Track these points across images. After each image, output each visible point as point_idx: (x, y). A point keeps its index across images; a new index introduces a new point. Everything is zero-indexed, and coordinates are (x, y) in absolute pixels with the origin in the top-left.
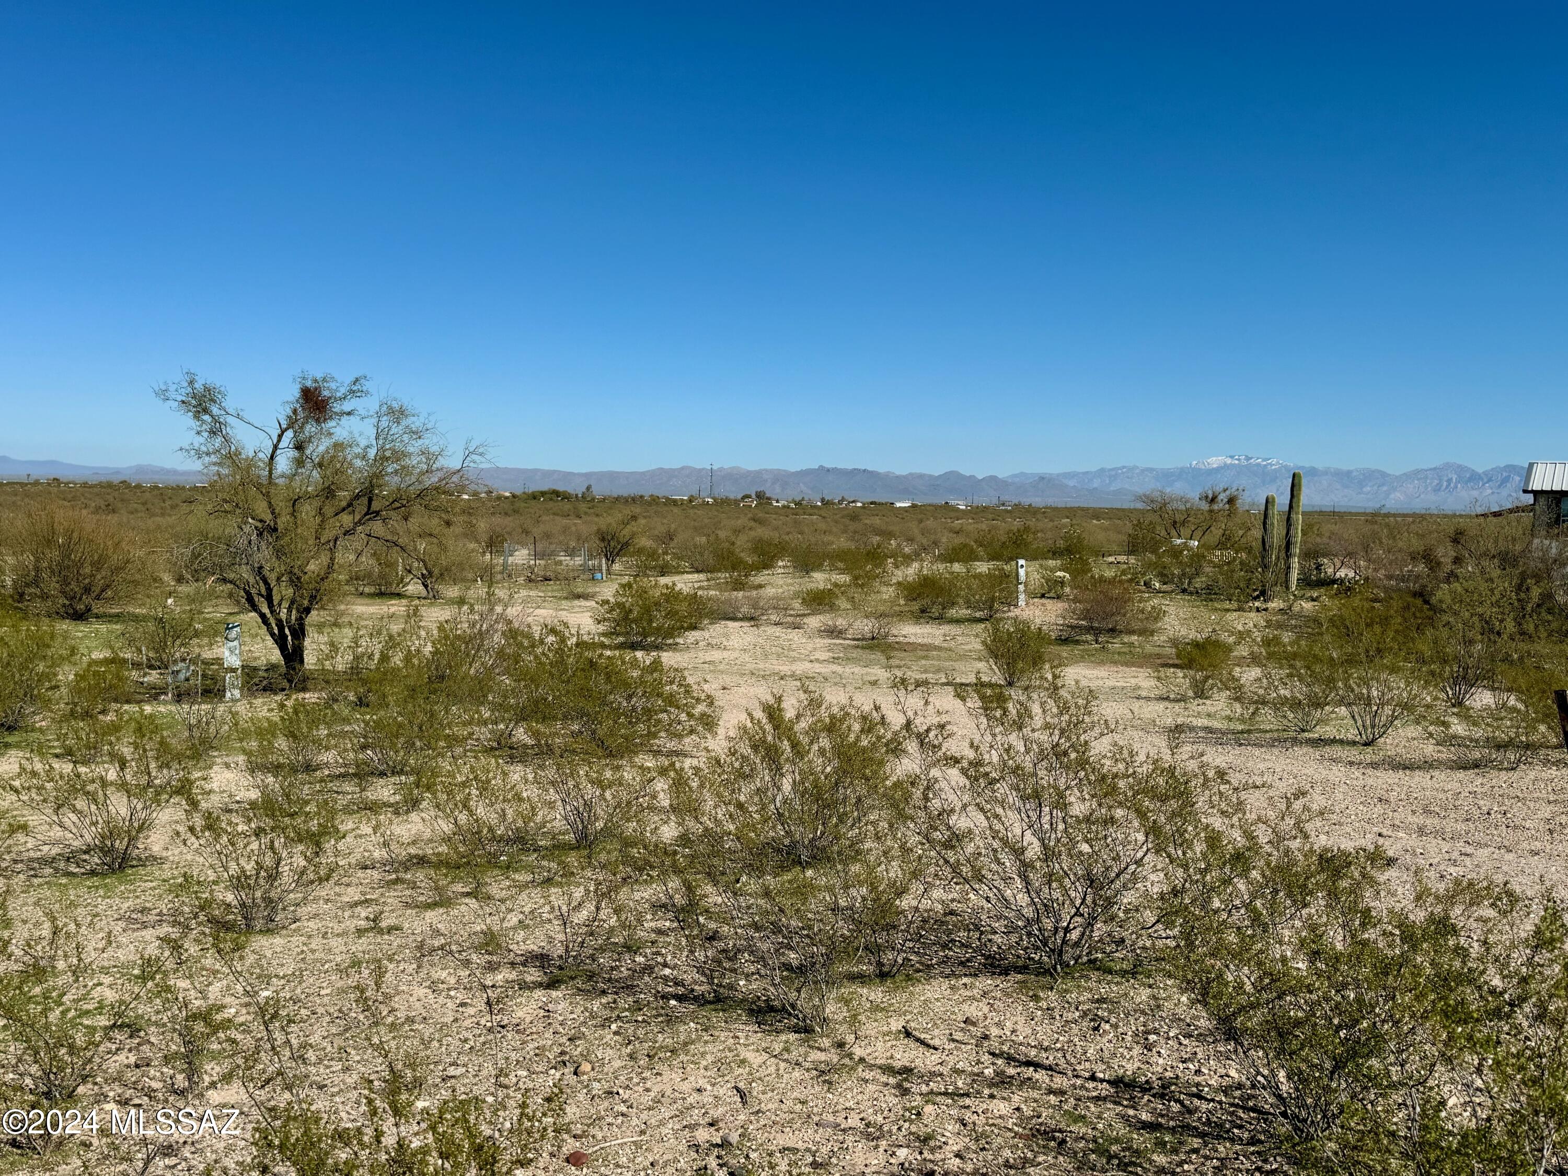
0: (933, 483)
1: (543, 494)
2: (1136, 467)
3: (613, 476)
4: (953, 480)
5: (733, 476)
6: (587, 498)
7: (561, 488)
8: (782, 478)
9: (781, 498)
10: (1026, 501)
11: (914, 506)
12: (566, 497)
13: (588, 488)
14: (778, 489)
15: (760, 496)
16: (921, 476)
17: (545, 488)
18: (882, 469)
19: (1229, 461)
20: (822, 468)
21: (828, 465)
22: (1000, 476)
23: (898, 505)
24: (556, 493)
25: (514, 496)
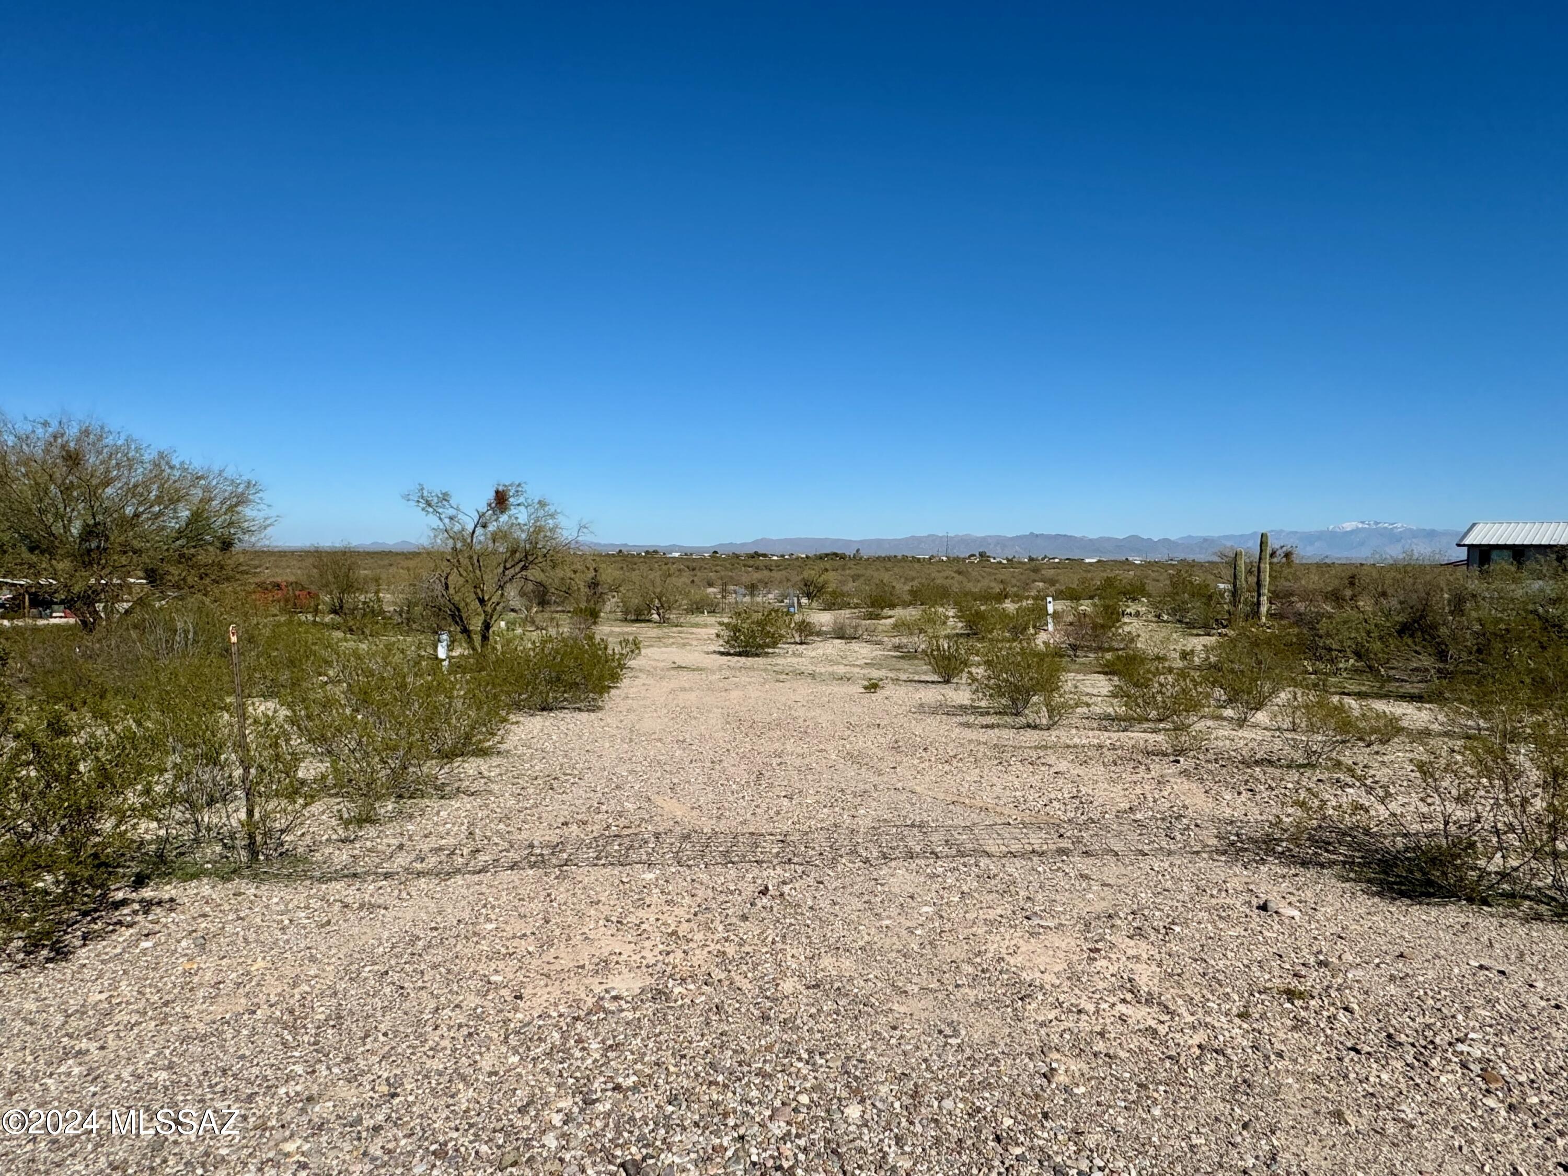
0: (1119, 544)
1: (827, 555)
2: (1282, 531)
3: (879, 542)
4: (1134, 542)
5: (964, 541)
6: (856, 558)
7: (839, 552)
8: (1002, 542)
9: (998, 556)
10: (1190, 558)
11: (1099, 561)
12: (842, 557)
13: (858, 551)
14: (999, 550)
15: (982, 555)
16: (1109, 539)
17: (828, 552)
18: (1078, 535)
19: (1360, 526)
20: (1032, 533)
21: (1036, 532)
22: (1172, 539)
23: (1087, 561)
24: (836, 555)
25: (807, 557)
